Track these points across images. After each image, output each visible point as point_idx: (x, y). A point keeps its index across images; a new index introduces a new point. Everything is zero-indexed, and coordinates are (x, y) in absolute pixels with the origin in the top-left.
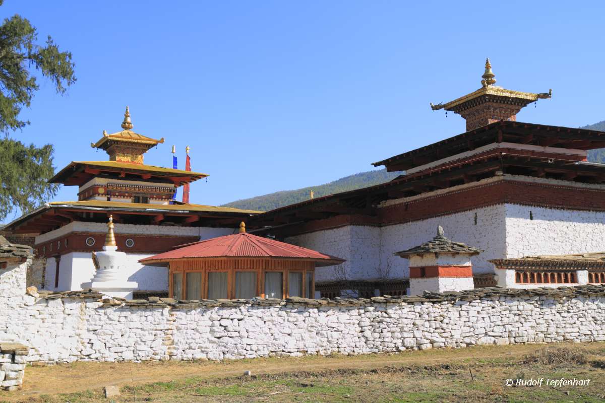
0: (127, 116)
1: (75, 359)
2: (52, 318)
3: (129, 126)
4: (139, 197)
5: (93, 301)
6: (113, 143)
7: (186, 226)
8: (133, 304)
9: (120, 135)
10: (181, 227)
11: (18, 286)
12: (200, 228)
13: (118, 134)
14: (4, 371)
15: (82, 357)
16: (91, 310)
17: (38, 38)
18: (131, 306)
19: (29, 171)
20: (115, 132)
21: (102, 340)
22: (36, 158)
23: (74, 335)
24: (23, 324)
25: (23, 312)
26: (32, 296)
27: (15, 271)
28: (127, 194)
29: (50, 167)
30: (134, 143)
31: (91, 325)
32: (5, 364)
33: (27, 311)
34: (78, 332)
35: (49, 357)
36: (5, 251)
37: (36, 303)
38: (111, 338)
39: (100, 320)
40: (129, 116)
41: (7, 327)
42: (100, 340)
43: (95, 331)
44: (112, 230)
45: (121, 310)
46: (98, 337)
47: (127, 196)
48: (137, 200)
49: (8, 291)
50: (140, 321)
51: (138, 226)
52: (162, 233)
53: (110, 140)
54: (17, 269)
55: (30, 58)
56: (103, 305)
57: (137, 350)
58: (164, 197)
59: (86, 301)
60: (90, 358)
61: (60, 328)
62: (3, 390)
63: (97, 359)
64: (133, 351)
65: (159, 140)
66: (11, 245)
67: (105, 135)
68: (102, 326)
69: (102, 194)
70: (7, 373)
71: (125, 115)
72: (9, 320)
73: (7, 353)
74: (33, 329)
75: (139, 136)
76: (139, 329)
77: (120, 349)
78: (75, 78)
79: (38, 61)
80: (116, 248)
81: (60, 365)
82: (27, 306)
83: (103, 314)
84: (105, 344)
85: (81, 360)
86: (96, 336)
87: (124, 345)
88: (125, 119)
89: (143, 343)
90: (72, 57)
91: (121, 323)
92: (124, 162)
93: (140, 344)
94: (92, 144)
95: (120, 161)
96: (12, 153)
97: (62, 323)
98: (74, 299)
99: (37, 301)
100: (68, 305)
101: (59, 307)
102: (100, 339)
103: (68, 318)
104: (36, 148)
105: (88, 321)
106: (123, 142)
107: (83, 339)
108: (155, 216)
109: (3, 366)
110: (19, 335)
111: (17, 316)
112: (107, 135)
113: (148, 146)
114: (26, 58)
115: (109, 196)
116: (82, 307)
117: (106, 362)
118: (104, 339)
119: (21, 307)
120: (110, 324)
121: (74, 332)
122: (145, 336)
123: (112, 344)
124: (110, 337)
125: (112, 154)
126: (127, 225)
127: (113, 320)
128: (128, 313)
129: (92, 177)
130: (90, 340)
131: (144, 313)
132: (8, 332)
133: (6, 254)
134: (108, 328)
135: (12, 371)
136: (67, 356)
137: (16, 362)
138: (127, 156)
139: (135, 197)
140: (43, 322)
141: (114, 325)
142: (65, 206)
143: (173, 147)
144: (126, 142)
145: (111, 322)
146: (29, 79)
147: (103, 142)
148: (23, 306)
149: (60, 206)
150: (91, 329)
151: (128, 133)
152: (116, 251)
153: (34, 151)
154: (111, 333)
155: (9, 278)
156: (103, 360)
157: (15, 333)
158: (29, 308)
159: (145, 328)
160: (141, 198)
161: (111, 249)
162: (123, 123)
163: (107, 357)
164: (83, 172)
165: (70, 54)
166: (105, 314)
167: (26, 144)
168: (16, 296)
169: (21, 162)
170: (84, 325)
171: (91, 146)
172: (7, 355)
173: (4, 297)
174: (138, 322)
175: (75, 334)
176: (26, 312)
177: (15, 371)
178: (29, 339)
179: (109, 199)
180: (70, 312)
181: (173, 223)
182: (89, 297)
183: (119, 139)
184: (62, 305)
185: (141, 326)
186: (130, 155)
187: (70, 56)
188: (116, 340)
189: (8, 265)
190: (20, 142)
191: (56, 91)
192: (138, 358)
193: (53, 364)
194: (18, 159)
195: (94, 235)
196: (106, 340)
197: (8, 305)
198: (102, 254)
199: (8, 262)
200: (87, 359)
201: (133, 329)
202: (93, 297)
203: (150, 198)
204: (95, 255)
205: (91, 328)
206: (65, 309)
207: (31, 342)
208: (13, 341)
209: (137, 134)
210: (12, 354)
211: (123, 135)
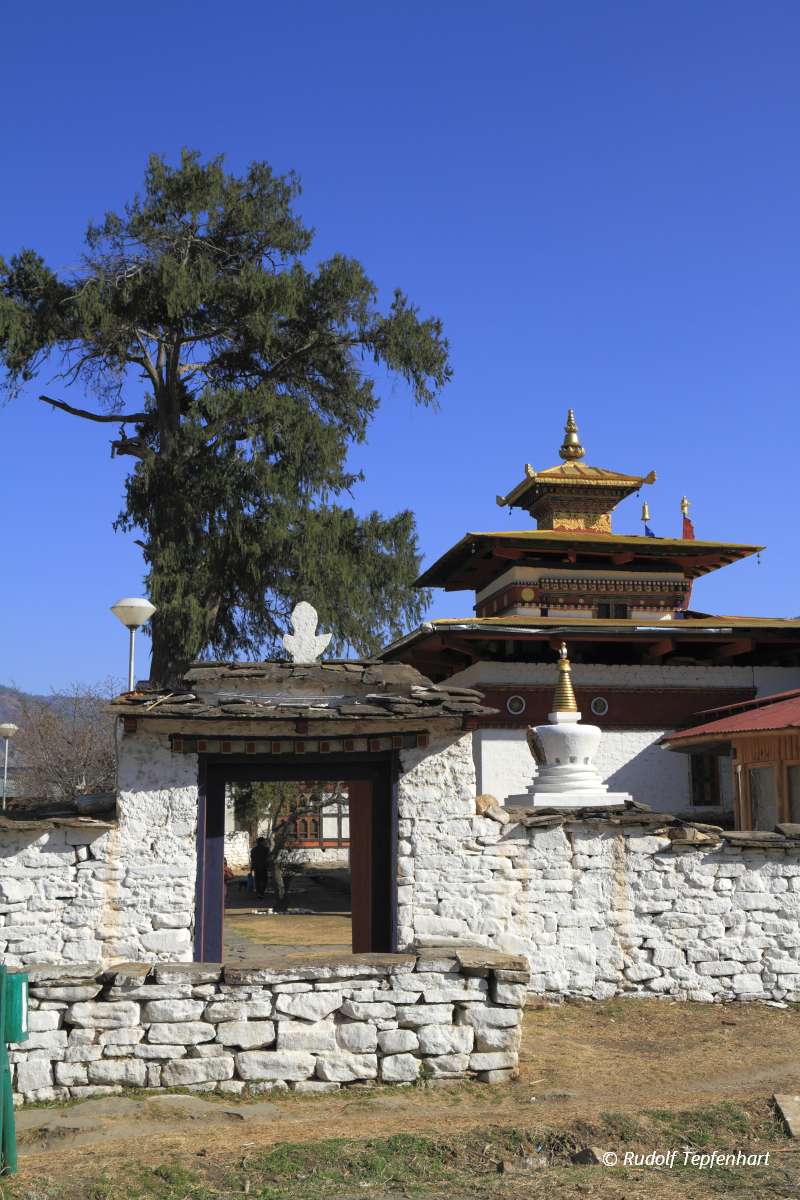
0: (570, 432)
1: (609, 990)
2: (544, 877)
3: (576, 452)
4: (608, 606)
5: (645, 835)
6: (545, 490)
7: (721, 665)
8: (751, 843)
9: (559, 472)
10: (710, 668)
11: (458, 792)
12: (755, 668)
13: (554, 470)
14: (472, 1025)
15: (630, 984)
16: (641, 858)
17: (378, 297)
18: (744, 848)
19: (370, 569)
20: (549, 468)
21: (675, 940)
22: (384, 541)
23: (604, 925)
24: (478, 891)
25: (475, 861)
26: (493, 819)
27: (449, 754)
28: (581, 601)
29: (412, 556)
30: (590, 487)
31: (645, 898)
32: (472, 1006)
33: (484, 858)
34: (613, 915)
35: (547, 982)
36: (424, 703)
37: (504, 839)
38: (699, 937)
39: (666, 885)
40: (574, 431)
41: (440, 900)
42: (670, 941)
43: (656, 914)
44: (567, 676)
45: (719, 858)
46: (664, 933)
47: (583, 605)
48: (603, 612)
49: (436, 807)
50: (771, 891)
51: (614, 668)
52: (669, 682)
53: (540, 484)
54: (453, 749)
55: (362, 340)
56: (671, 844)
57: (773, 972)
58: (662, 603)
59: (626, 833)
60: (648, 989)
61: (567, 905)
62: (472, 1078)
63: (667, 992)
64: (762, 974)
65: (644, 477)
66: (435, 687)
67: (528, 474)
68: (674, 902)
69: (530, 603)
70: (480, 1032)
71: (566, 429)
72: (444, 882)
73: (475, 976)
74: (502, 905)
75: (599, 472)
76: (771, 912)
77: (725, 968)
78: (450, 370)
79: (378, 343)
80: (578, 716)
81: (577, 1005)
82: (483, 844)
83: (672, 869)
84: (685, 951)
85: (625, 994)
86: (658, 929)
87: (736, 955)
88: (568, 438)
89: (786, 953)
90: (444, 328)
91: (722, 896)
92: (570, 530)
93: (779, 957)
94: (498, 498)
95: (562, 528)
96: (339, 534)
97: (571, 893)
98: (596, 827)
99: (505, 833)
100: (582, 845)
101: (560, 848)
102: (670, 937)
103: (585, 879)
104: (384, 519)
105: (635, 886)
106: (566, 486)
107: (627, 936)
108: (652, 644)
109: (467, 1012)
110: (470, 919)
111: (460, 870)
112: (532, 473)
113: (619, 493)
114: (355, 341)
115: (545, 606)
116: (616, 851)
117: (692, 1001)
118: (682, 939)
119: (468, 848)
120: (695, 897)
121: (603, 916)
122: (789, 932)
123: (702, 952)
124: (697, 931)
125: (542, 516)
126: (591, 666)
127: (701, 887)
128: (738, 869)
129: (508, 565)
130: (645, 940)
131: (781, 869)
132: (442, 912)
133: (428, 710)
134: (691, 908)
135: (491, 1026)
136: (590, 983)
137: (499, 1001)
138: (576, 518)
139: (599, 605)
140: (525, 888)
141: (704, 901)
142: (464, 626)
143: (644, 508)
144: (573, 486)
145: (695, 892)
146: (361, 386)
147: (525, 489)
148: (473, 844)
149: (453, 628)
150: (645, 910)
151: (575, 466)
152: (579, 722)
153: (378, 526)
154: (700, 923)
155: (437, 773)
156: (684, 996)
157: (459, 916)
158: (487, 850)
159: (788, 911)
160: (612, 608)
161: (567, 719)
162: (562, 447)
163: (695, 989)
164: (490, 555)
165: (438, 322)
166: (679, 869)
167: (362, 514)
168: (456, 819)
169: (356, 551)
170: (627, 898)
171: (498, 503)
172: (475, 982)
173: (428, 821)
174: (768, 893)
175: (606, 921)
176: (482, 861)
177: (500, 1028)
178: (494, 931)
179: (544, 613)
180: (588, 862)
181: (691, 660)
182: (632, 824)
183: (559, 481)
184: (567, 842)
185: (775, 905)
186: (582, 515)
187: (438, 327)
188: (714, 942)
189: (431, 738)
190: (351, 510)
191: (416, 401)
192: (778, 995)
193: (557, 1001)
194: (349, 544)
195: (523, 691)
196: (686, 942)
197: (437, 841)
198: (549, 730)
199: (431, 729)
200: (641, 993)
201: (754, 913)
202: (644, 824)
203: (632, 607)
204: (534, 733)
205: (645, 906)
206: (574, 855)
207: (499, 940)
208: (456, 935)
209: (595, 469)
210: (486, 978)
211: (567, 473)
